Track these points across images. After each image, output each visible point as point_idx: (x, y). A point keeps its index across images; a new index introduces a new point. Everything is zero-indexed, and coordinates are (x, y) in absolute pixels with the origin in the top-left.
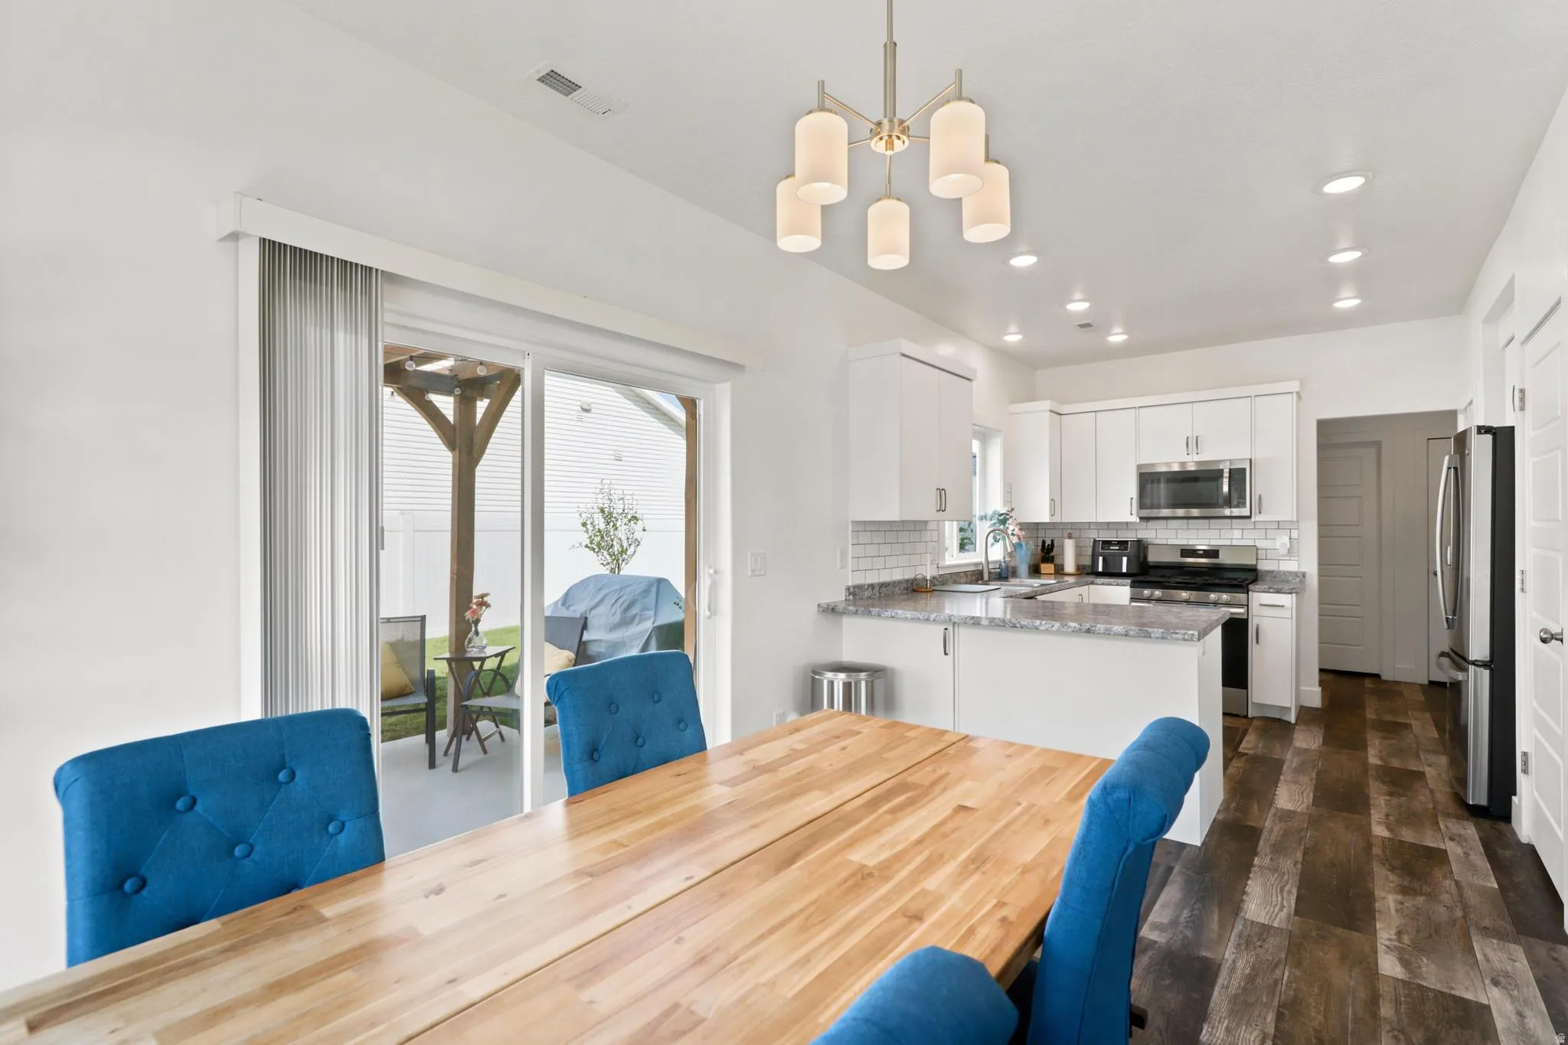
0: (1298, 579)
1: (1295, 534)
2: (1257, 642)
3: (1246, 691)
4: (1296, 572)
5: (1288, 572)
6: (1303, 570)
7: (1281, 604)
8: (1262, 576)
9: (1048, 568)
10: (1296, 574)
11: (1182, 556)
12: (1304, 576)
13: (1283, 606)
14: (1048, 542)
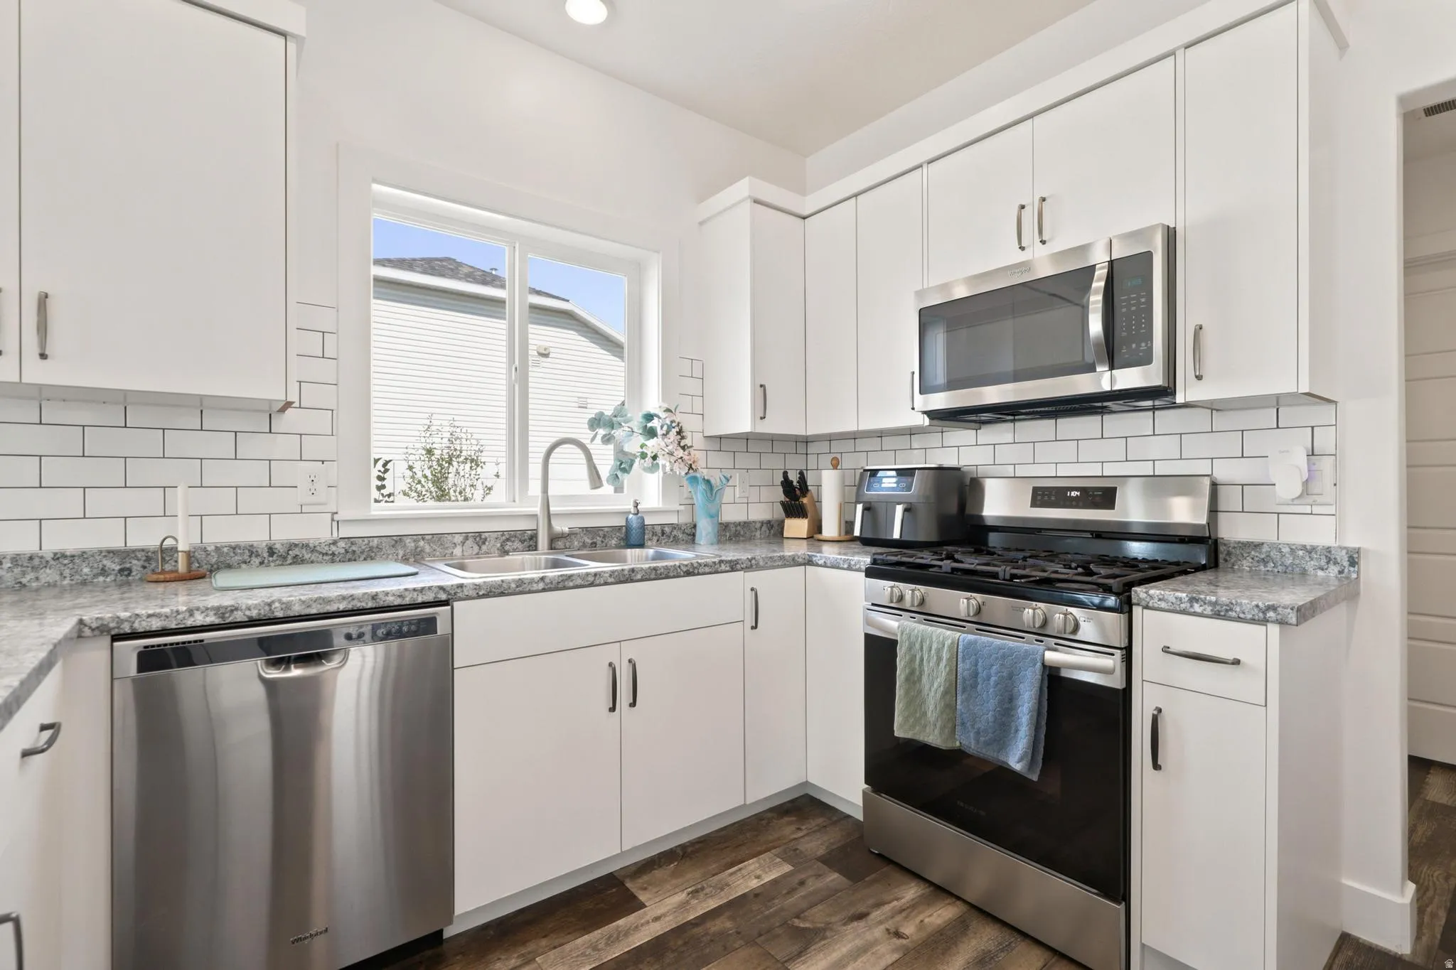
0: (1333, 570)
1: (1325, 440)
2: (1156, 766)
3: (1122, 907)
4: (1328, 549)
5: (1304, 548)
6: (1352, 543)
7: (1230, 657)
8: (1229, 554)
9: (798, 527)
10: (1328, 556)
11: (1034, 504)
12: (1353, 562)
13: (1237, 662)
14: (793, 477)
